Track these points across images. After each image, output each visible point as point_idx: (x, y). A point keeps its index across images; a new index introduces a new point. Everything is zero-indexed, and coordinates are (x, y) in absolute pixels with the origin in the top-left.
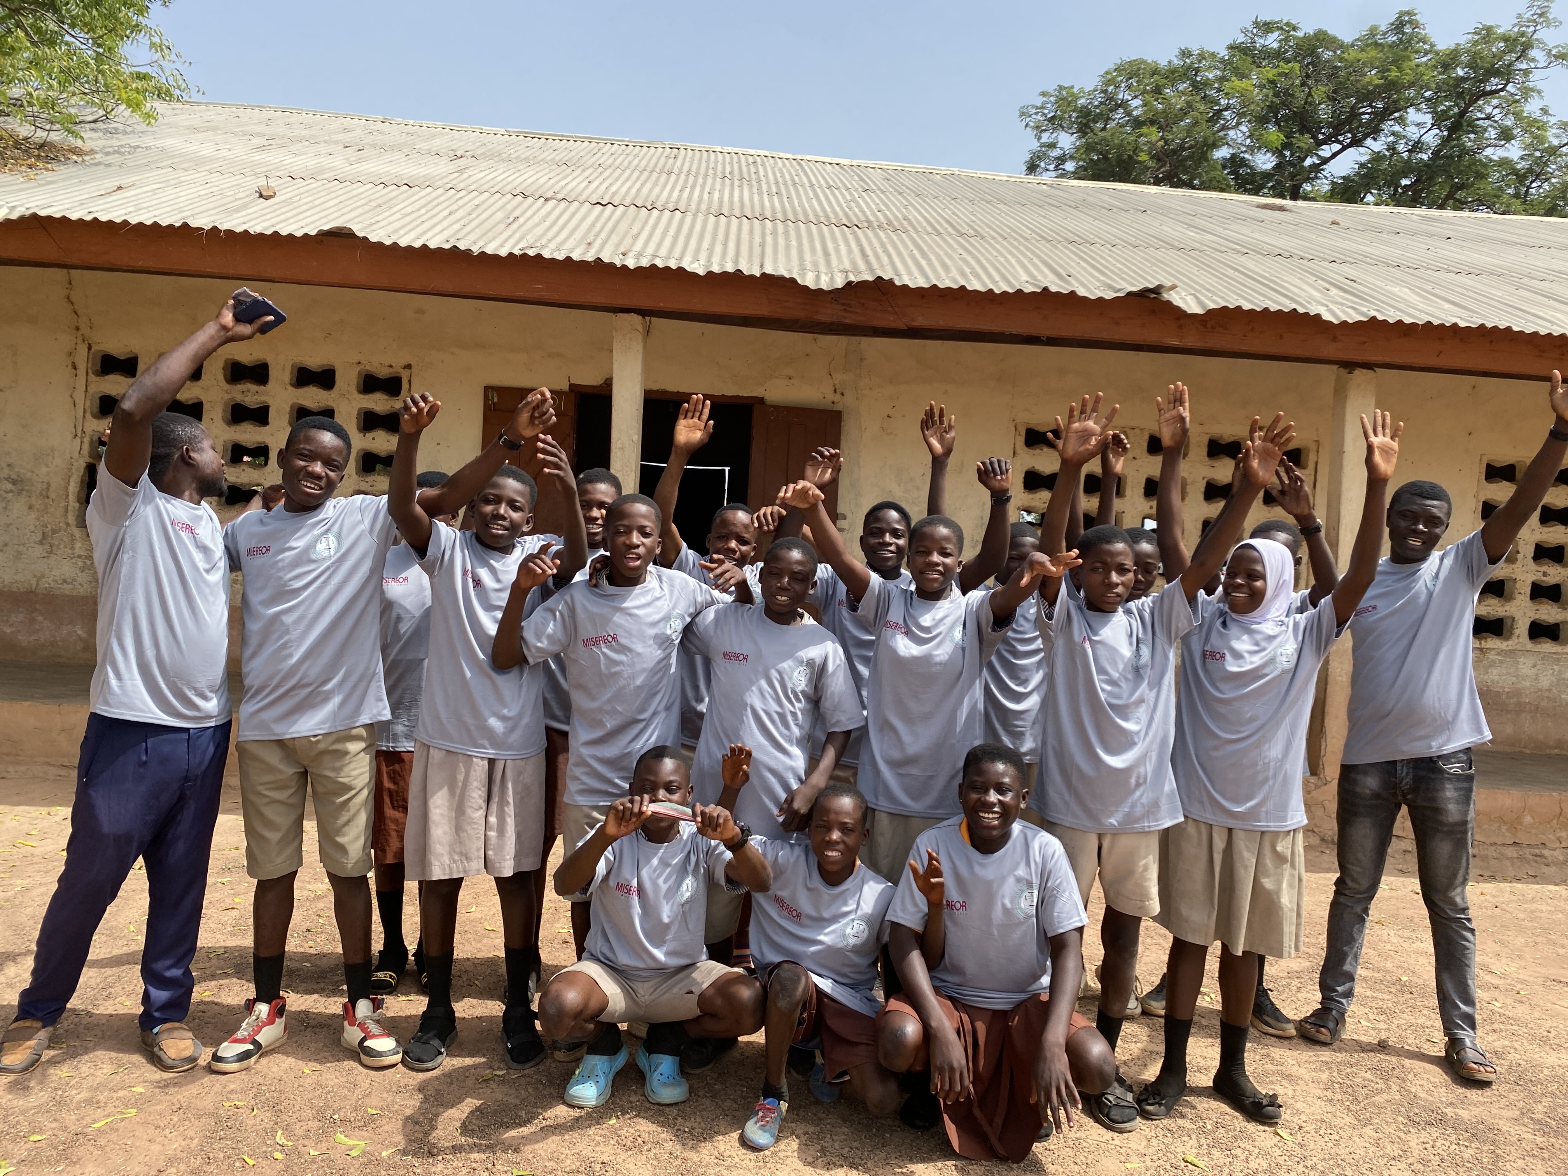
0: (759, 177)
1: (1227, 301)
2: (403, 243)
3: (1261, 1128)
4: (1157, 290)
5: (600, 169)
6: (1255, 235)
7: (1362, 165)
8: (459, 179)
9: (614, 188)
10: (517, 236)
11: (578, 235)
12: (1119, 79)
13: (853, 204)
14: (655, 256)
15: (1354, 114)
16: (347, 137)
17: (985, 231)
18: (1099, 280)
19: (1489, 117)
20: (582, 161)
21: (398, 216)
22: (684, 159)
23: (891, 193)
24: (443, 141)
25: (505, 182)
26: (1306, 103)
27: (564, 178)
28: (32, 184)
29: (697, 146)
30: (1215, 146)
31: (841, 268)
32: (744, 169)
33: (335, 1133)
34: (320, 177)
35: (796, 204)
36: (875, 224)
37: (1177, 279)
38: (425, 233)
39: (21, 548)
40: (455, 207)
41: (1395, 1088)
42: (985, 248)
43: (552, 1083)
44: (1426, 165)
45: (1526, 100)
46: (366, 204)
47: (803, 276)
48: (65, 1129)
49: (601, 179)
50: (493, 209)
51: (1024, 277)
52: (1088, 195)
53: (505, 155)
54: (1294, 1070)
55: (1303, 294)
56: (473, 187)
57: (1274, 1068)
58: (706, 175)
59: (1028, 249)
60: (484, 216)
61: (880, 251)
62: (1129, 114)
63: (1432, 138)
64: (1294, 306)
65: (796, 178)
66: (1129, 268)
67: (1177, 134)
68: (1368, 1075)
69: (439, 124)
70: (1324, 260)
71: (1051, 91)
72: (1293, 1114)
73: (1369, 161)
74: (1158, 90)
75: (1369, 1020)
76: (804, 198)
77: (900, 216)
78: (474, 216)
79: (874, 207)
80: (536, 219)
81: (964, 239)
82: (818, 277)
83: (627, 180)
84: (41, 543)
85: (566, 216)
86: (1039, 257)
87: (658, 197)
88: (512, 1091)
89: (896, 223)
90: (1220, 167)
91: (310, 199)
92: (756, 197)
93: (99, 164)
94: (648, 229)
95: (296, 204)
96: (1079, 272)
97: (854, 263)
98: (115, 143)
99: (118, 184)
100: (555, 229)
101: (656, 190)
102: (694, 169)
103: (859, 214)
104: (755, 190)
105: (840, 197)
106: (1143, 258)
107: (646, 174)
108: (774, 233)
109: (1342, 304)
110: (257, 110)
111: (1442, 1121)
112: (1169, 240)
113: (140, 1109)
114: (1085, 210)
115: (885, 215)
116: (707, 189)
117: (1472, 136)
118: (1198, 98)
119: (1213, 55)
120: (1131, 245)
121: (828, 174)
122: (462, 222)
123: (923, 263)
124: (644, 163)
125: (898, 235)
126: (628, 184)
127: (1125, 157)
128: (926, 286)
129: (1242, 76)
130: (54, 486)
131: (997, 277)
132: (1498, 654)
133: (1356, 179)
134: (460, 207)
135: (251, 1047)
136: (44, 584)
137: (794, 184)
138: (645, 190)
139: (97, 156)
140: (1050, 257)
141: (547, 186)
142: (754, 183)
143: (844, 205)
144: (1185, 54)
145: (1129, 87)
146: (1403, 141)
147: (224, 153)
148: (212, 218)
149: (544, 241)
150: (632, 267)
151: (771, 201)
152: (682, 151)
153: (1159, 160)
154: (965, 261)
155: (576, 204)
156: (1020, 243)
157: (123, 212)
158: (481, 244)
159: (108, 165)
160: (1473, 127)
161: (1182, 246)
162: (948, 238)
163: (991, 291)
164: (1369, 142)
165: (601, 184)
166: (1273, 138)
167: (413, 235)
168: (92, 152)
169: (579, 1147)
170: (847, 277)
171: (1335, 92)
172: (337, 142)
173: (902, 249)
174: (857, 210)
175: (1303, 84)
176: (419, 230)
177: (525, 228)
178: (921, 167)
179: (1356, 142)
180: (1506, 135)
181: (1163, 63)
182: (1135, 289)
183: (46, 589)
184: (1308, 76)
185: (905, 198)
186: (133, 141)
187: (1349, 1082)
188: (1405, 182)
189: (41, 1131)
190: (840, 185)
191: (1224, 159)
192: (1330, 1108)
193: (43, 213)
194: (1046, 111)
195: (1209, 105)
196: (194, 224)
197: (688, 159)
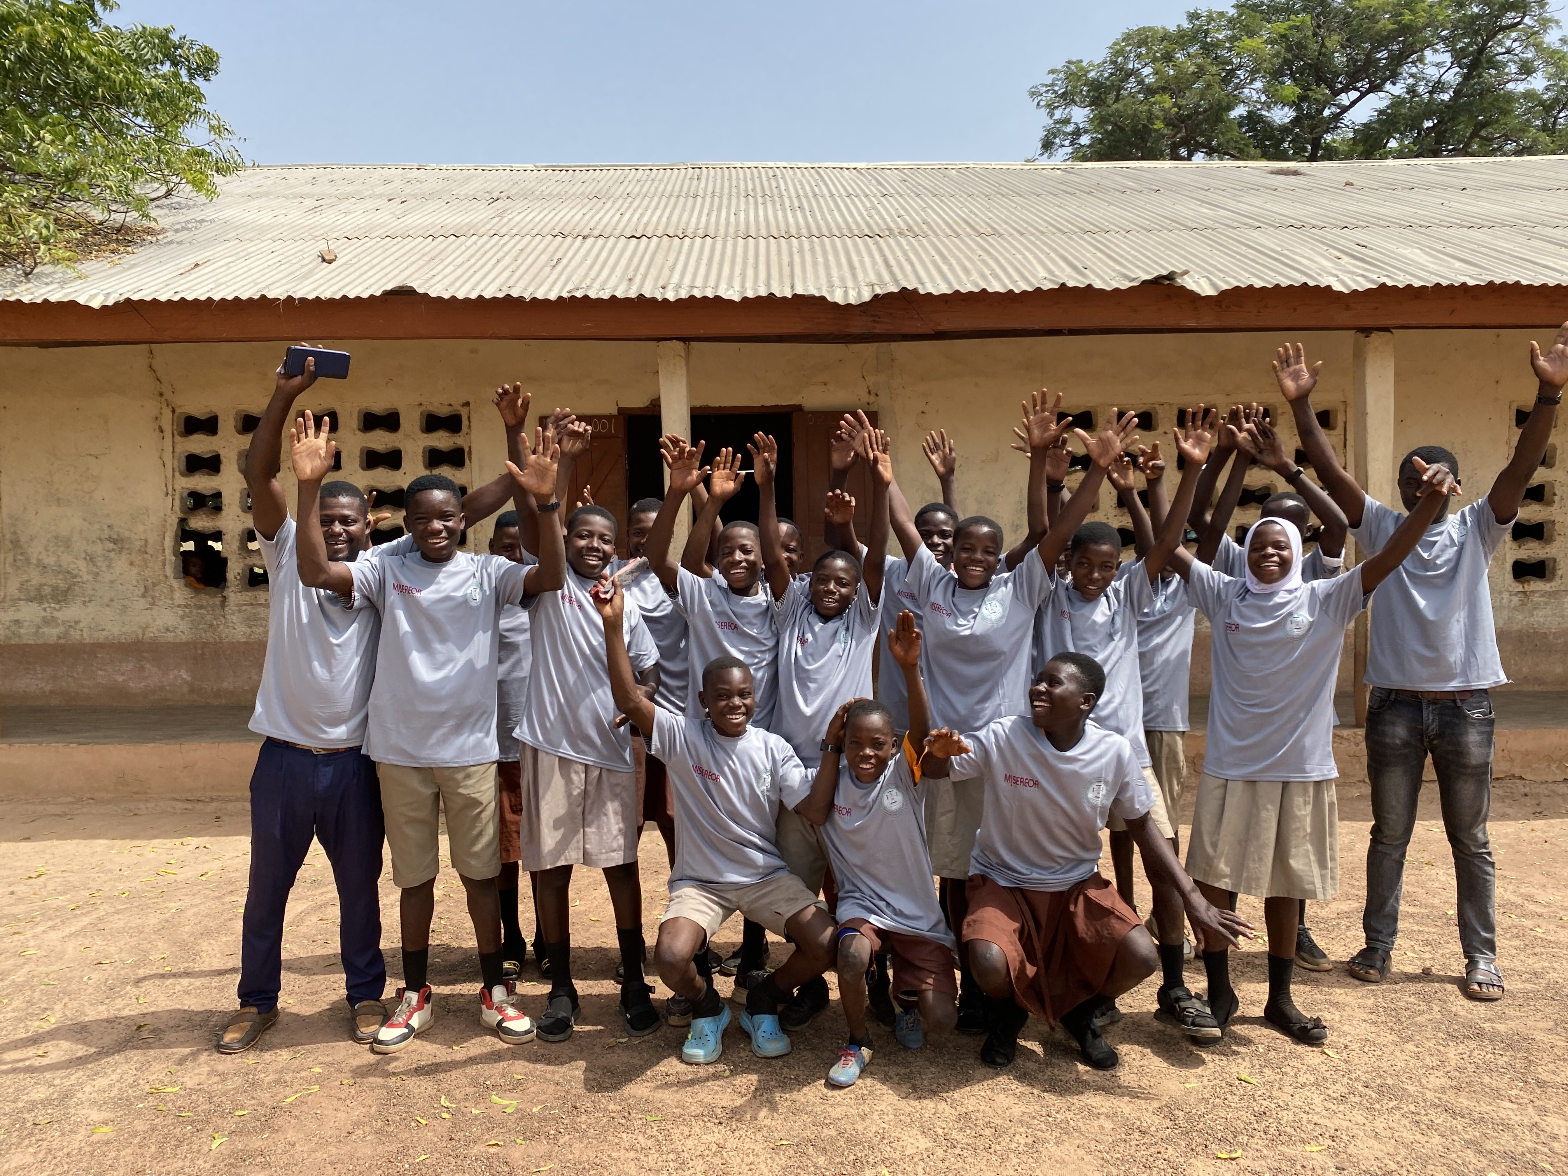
0: (780, 192)
1: (1239, 281)
2: (460, 296)
3: (1311, 1049)
4: (1171, 276)
5: (630, 199)
6: (1268, 206)
7: (1381, 112)
8: (500, 225)
9: (645, 219)
10: (563, 278)
11: (619, 271)
12: (1128, 48)
13: (873, 212)
14: (692, 287)
15: (1370, 61)
16: (388, 189)
17: (1002, 228)
18: (1114, 270)
19: (1509, 51)
20: (611, 192)
21: (451, 268)
22: (707, 179)
23: (909, 196)
24: (479, 183)
25: (542, 223)
26: (1320, 54)
27: (597, 213)
28: (118, 268)
29: (718, 164)
30: (1230, 108)
31: (867, 280)
32: (766, 184)
33: (490, 1095)
34: (372, 236)
35: (819, 218)
36: (896, 231)
37: (1191, 261)
38: (478, 283)
39: (126, 602)
40: (501, 254)
41: (1436, 1008)
42: (1003, 247)
43: (670, 1046)
44: (1447, 107)
45: (1545, 31)
46: (420, 259)
47: (832, 293)
48: (263, 1105)
49: (631, 211)
50: (537, 252)
51: (1043, 273)
52: (1102, 177)
53: (537, 193)
54: (1341, 999)
55: (1313, 266)
56: (514, 232)
57: (1322, 997)
58: (730, 195)
59: (1045, 243)
60: (530, 260)
61: (902, 259)
62: (1141, 82)
63: (1453, 76)
64: (1304, 279)
65: (816, 189)
66: (1144, 255)
67: (1190, 100)
68: (1412, 999)
69: (471, 166)
70: (1336, 226)
71: (1059, 67)
72: (1339, 1036)
73: (1388, 107)
74: (1168, 58)
75: (1414, 951)
76: (825, 210)
77: (919, 220)
78: (520, 261)
79: (893, 212)
80: (578, 258)
81: (983, 238)
82: (846, 293)
83: (656, 208)
84: (143, 596)
85: (604, 254)
86: (1055, 251)
87: (688, 223)
88: (636, 1054)
89: (916, 228)
90: (1236, 127)
91: (368, 258)
92: (780, 213)
93: (171, 242)
94: (682, 258)
95: (357, 266)
96: (1095, 264)
97: (879, 275)
98: (182, 218)
99: (193, 261)
100: (597, 267)
101: (685, 216)
102: (718, 190)
103: (880, 221)
104: (778, 207)
105: (860, 205)
106: (1157, 242)
107: (673, 199)
108: (801, 251)
109: (1353, 273)
110: (300, 169)
111: (1480, 1034)
112: (1182, 220)
113: (322, 1086)
114: (1100, 195)
115: (905, 221)
116: (733, 211)
117: (1493, 71)
118: (1209, 60)
119: (1222, 14)
120: (1145, 229)
121: (846, 181)
122: (510, 269)
123: (945, 268)
124: (669, 188)
125: (919, 241)
126: (658, 212)
127: (1140, 126)
128: (949, 292)
129: (1251, 34)
130: (151, 541)
131: (1016, 277)
132: (1542, 596)
133: (1376, 126)
134: (506, 254)
135: (406, 1031)
136: (149, 635)
137: (815, 195)
138: (675, 218)
139: (168, 234)
140: (1066, 250)
141: (583, 223)
142: (776, 198)
143: (865, 213)
144: (1193, 16)
145: (1139, 56)
146: (1422, 83)
147: (281, 219)
148: (286, 288)
149: (588, 281)
150: (672, 299)
151: (795, 216)
152: (704, 170)
153: (1174, 126)
154: (984, 262)
155: (612, 239)
156: (1038, 238)
157: (206, 289)
158: (531, 290)
159: (180, 243)
160: (1492, 63)
161: (1195, 225)
162: (967, 239)
163: (1011, 291)
164: (1388, 86)
165: (632, 215)
166: (1287, 92)
167: (468, 286)
168: (163, 231)
169: (700, 1096)
170: (873, 290)
171: (1348, 40)
172: (380, 196)
173: (924, 256)
174: (877, 218)
175: (1315, 34)
176: (474, 280)
177: (569, 269)
178: (936, 164)
179: (1375, 88)
180: (1526, 69)
181: (1172, 28)
182: (1149, 277)
183: (151, 638)
184: (1319, 26)
185: (922, 200)
186: (196, 214)
187: (1393, 1006)
188: (1428, 124)
189: (243, 1108)
190: (859, 192)
191: (1241, 116)
192: (1374, 1029)
193: (135, 297)
194: (1056, 88)
195: (1221, 67)
196: (271, 295)
197: (711, 179)
